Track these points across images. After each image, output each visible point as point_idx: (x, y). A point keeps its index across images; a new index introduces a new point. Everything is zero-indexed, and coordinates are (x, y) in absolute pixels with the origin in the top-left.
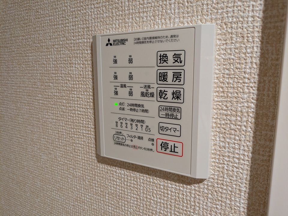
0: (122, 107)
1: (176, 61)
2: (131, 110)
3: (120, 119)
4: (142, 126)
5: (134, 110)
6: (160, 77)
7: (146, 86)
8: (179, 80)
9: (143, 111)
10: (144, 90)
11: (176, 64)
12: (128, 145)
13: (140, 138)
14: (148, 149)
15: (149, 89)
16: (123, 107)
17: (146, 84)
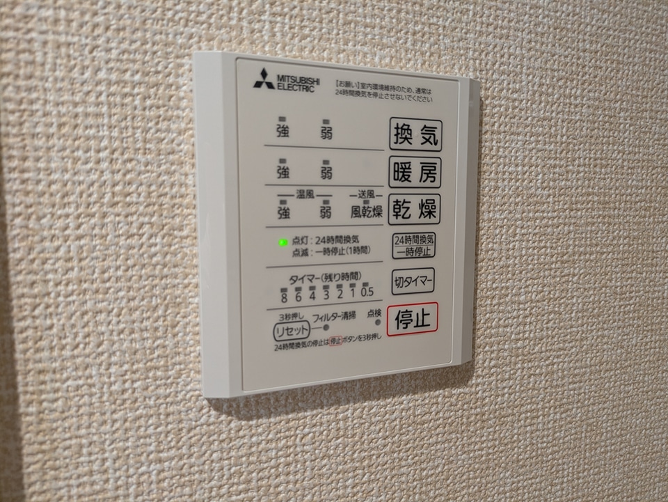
0: (301, 247)
1: (428, 140)
2: (326, 251)
3: (294, 279)
4: (352, 285)
5: (335, 251)
6: (395, 171)
7: (363, 193)
8: (432, 179)
9: (356, 250)
10: (359, 202)
11: (427, 146)
12: (315, 343)
13: (348, 315)
14: (368, 337)
15: (371, 200)
16: (304, 247)
17: (363, 189)
